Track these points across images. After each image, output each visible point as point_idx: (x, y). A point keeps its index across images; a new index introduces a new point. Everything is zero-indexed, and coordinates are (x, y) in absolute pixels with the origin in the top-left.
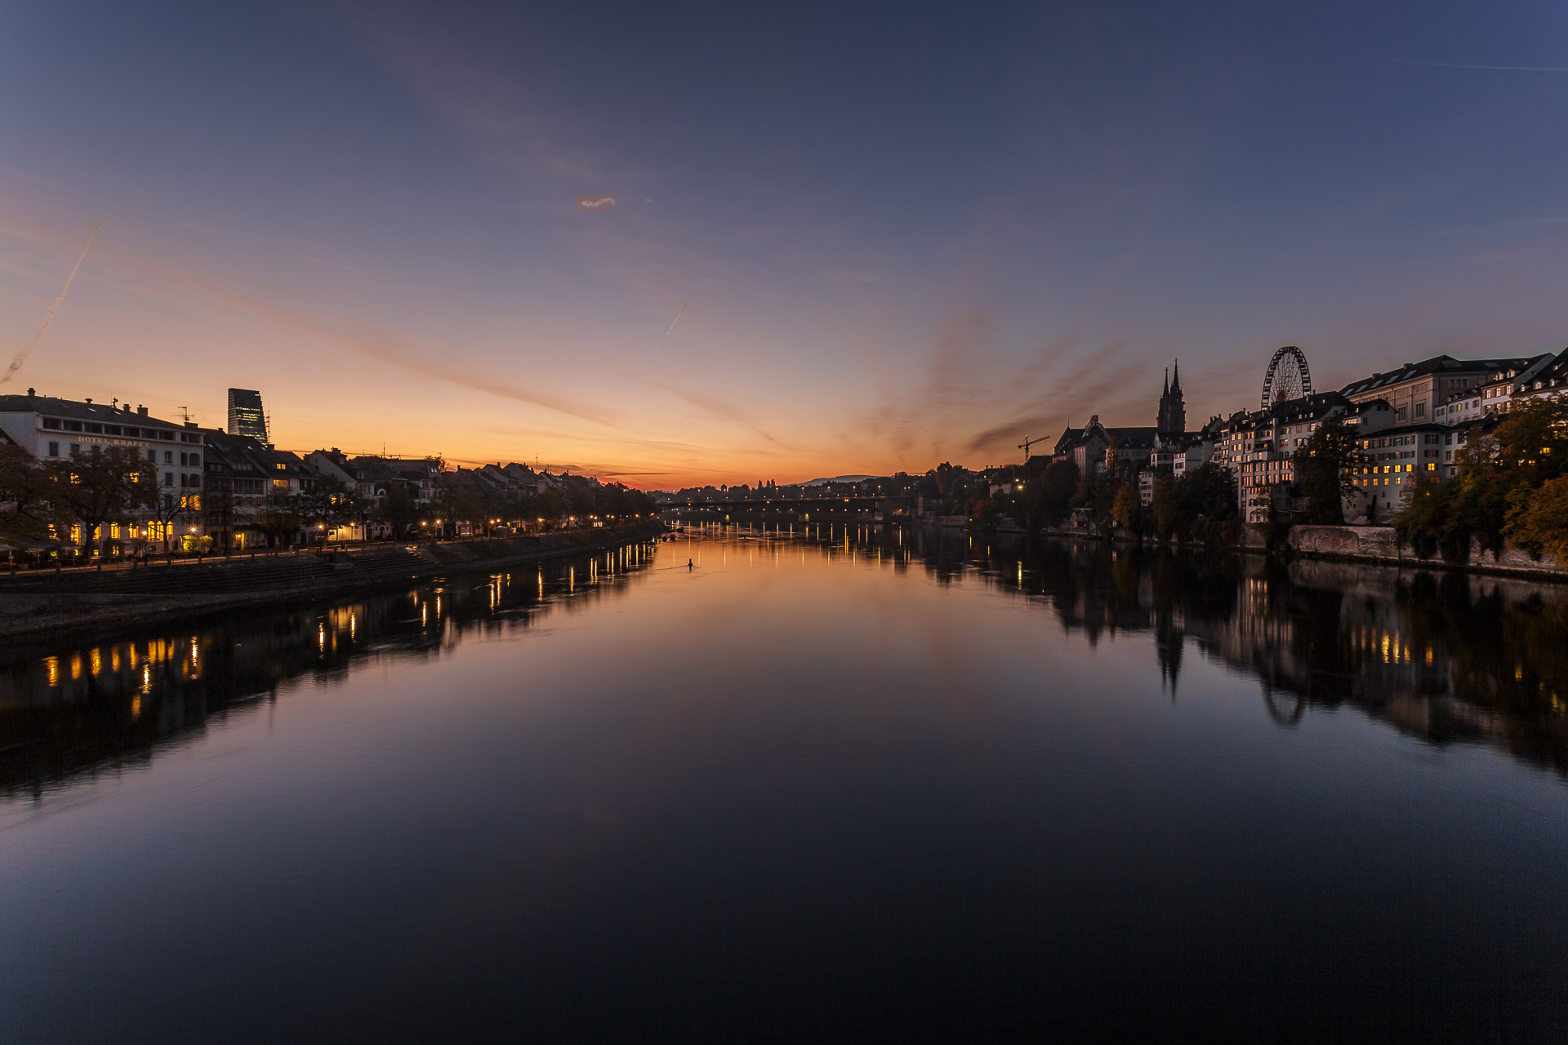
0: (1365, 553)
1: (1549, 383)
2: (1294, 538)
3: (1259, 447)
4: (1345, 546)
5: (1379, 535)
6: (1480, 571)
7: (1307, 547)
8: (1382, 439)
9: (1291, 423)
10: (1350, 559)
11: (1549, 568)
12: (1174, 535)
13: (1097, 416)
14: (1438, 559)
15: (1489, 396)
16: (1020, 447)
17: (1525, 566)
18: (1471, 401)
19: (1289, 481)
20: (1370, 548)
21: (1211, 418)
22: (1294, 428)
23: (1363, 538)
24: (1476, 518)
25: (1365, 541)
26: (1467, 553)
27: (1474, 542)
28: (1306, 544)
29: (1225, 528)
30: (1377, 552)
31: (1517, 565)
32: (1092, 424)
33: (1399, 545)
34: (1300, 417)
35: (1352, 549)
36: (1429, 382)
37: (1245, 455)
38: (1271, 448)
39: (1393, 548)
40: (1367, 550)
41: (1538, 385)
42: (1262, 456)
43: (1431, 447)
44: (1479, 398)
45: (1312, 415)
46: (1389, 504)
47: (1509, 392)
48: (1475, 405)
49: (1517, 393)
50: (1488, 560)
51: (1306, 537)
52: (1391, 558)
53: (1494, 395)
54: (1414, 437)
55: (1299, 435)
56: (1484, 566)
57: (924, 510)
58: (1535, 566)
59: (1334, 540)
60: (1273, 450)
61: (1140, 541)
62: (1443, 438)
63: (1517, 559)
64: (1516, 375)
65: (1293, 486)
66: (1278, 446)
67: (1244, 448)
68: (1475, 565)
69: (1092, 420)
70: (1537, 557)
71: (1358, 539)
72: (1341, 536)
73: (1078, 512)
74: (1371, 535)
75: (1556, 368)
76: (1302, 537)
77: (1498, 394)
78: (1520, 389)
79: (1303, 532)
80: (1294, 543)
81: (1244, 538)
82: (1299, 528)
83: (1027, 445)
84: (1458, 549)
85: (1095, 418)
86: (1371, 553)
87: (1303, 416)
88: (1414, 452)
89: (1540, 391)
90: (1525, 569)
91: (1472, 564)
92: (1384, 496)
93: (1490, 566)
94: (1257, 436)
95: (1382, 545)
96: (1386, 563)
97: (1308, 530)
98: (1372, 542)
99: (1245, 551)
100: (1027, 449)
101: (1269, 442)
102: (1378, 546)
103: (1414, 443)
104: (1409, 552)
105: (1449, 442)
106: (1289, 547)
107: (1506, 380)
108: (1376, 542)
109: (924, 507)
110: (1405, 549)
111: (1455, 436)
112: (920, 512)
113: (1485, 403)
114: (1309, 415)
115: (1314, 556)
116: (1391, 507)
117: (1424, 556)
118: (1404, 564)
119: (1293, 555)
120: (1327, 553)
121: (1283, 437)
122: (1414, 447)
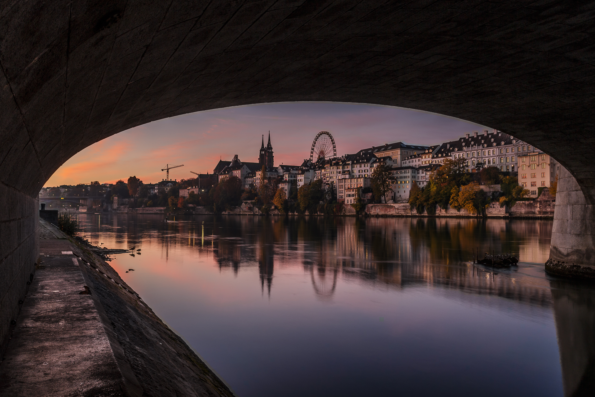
0: (398, 213)
1: (443, 155)
2: (368, 210)
3: (344, 173)
4: (390, 211)
5: (403, 206)
6: (440, 217)
7: (374, 213)
8: (397, 171)
9: (357, 163)
10: (392, 216)
11: (462, 214)
12: (307, 211)
13: (237, 155)
14: (426, 213)
15: (424, 158)
16: (163, 170)
17: (455, 214)
18: (417, 159)
19: (361, 187)
20: (400, 212)
21: (304, 160)
22: (358, 166)
23: (398, 208)
24: (439, 199)
25: (398, 209)
26: (435, 211)
27: (437, 207)
28: (373, 212)
29: (335, 207)
30: (403, 213)
31: (452, 214)
32: (235, 159)
33: (411, 209)
34: (361, 161)
35: (393, 212)
36: (399, 151)
37: (338, 176)
38: (349, 173)
39: (409, 211)
40: (399, 212)
41: (440, 155)
42: (347, 176)
43: (414, 174)
44: (420, 158)
45: (365, 161)
46: (400, 195)
47: (430, 157)
48: (419, 161)
49: (433, 158)
50: (443, 213)
51: (373, 209)
52: (408, 215)
53: (425, 158)
54: (409, 170)
55: (360, 169)
56: (441, 215)
57: (118, 205)
58: (458, 213)
59: (385, 209)
60: (350, 174)
61: (287, 215)
62: (416, 171)
63: (453, 212)
64: (432, 151)
65: (363, 189)
66: (352, 172)
67: (337, 173)
68: (438, 215)
69: (235, 157)
70: (459, 210)
71: (395, 208)
72: (388, 207)
73: (246, 203)
74: (400, 207)
75: (443, 150)
76: (372, 209)
77: (427, 157)
78: (434, 156)
79: (372, 207)
80: (368, 211)
81: (345, 210)
82: (370, 205)
83: (168, 169)
84: (432, 211)
85: (236, 156)
86: (401, 213)
87: (362, 161)
88: (409, 176)
89: (440, 157)
90: (455, 215)
91: (437, 215)
92: (398, 192)
93: (443, 215)
94: (343, 168)
95: (405, 210)
96: (407, 217)
97: (374, 206)
98: (401, 209)
99: (345, 216)
100: (168, 171)
101: (349, 171)
102: (403, 211)
103: (409, 173)
104: (415, 212)
105: (418, 173)
106: (366, 213)
107: (429, 153)
108: (402, 209)
109: (118, 203)
110: (413, 211)
111: (421, 171)
112: (115, 206)
113: (423, 160)
114: (364, 161)
115: (377, 216)
116: (401, 196)
117: (420, 213)
118: (413, 217)
119: (368, 216)
120: (383, 214)
121: (354, 169)
122: (409, 174)
